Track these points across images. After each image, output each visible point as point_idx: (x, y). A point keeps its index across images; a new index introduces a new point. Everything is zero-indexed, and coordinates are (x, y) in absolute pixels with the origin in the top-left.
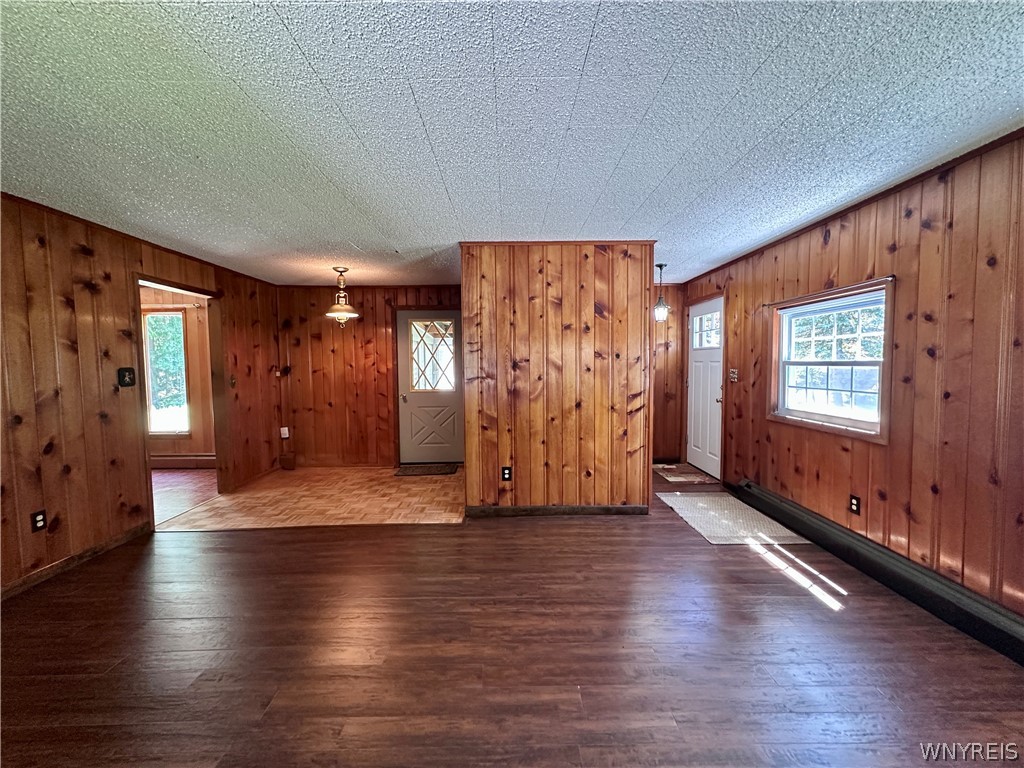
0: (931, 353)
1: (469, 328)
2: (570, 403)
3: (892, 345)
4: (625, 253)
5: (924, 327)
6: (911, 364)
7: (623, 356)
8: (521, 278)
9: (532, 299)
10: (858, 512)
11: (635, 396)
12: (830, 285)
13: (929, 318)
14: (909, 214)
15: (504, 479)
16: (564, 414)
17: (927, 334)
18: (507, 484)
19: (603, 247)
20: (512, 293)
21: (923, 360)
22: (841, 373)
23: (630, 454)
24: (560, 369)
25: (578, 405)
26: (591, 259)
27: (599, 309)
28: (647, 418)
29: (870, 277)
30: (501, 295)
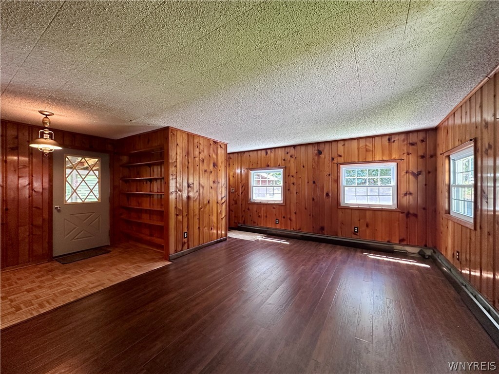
0: (293, 184)
1: (172, 168)
2: (206, 202)
3: (285, 182)
4: (220, 145)
5: (292, 178)
6: (289, 186)
7: (220, 183)
8: (191, 149)
9: (195, 158)
10: (278, 223)
11: (223, 197)
12: (268, 166)
13: (293, 176)
14: (288, 153)
15: (185, 238)
16: (204, 206)
17: (293, 180)
18: (186, 239)
19: (215, 142)
20: (188, 154)
21: (292, 185)
22: (264, 189)
23: (222, 219)
24: (203, 187)
25: (209, 202)
26: (212, 145)
27: (215, 165)
28: (226, 205)
29: (279, 166)
30: (184, 154)
